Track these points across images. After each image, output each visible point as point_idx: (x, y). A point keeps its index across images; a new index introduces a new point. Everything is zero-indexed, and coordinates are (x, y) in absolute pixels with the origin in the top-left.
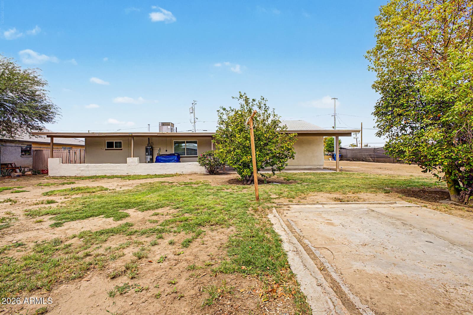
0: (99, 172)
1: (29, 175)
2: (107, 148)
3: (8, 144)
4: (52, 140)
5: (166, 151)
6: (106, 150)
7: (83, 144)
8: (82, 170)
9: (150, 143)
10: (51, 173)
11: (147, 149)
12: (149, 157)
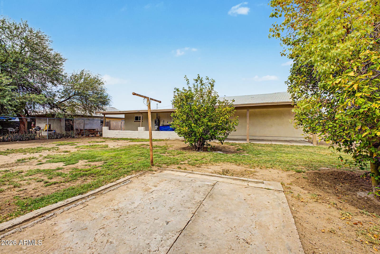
0: (124, 136)
1: (98, 136)
2: (135, 120)
3: (95, 119)
4: (104, 116)
5: (168, 122)
6: (134, 122)
7: (124, 117)
8: (117, 134)
9: (158, 116)
10: (104, 136)
11: (155, 121)
12: (157, 127)
